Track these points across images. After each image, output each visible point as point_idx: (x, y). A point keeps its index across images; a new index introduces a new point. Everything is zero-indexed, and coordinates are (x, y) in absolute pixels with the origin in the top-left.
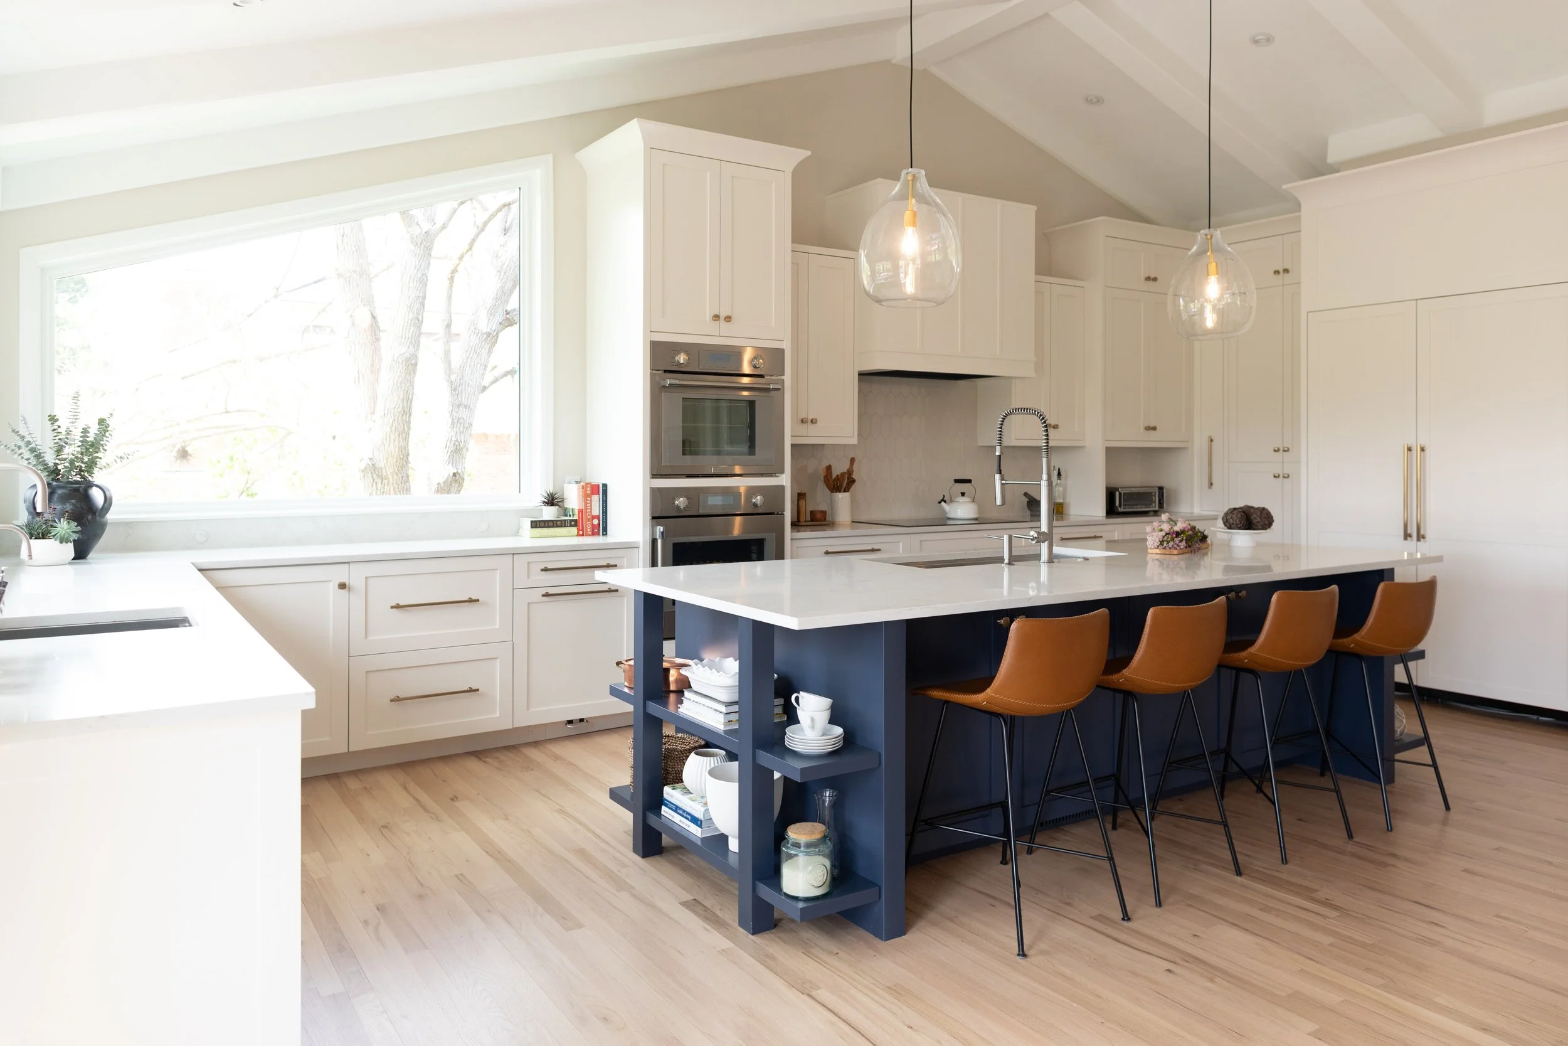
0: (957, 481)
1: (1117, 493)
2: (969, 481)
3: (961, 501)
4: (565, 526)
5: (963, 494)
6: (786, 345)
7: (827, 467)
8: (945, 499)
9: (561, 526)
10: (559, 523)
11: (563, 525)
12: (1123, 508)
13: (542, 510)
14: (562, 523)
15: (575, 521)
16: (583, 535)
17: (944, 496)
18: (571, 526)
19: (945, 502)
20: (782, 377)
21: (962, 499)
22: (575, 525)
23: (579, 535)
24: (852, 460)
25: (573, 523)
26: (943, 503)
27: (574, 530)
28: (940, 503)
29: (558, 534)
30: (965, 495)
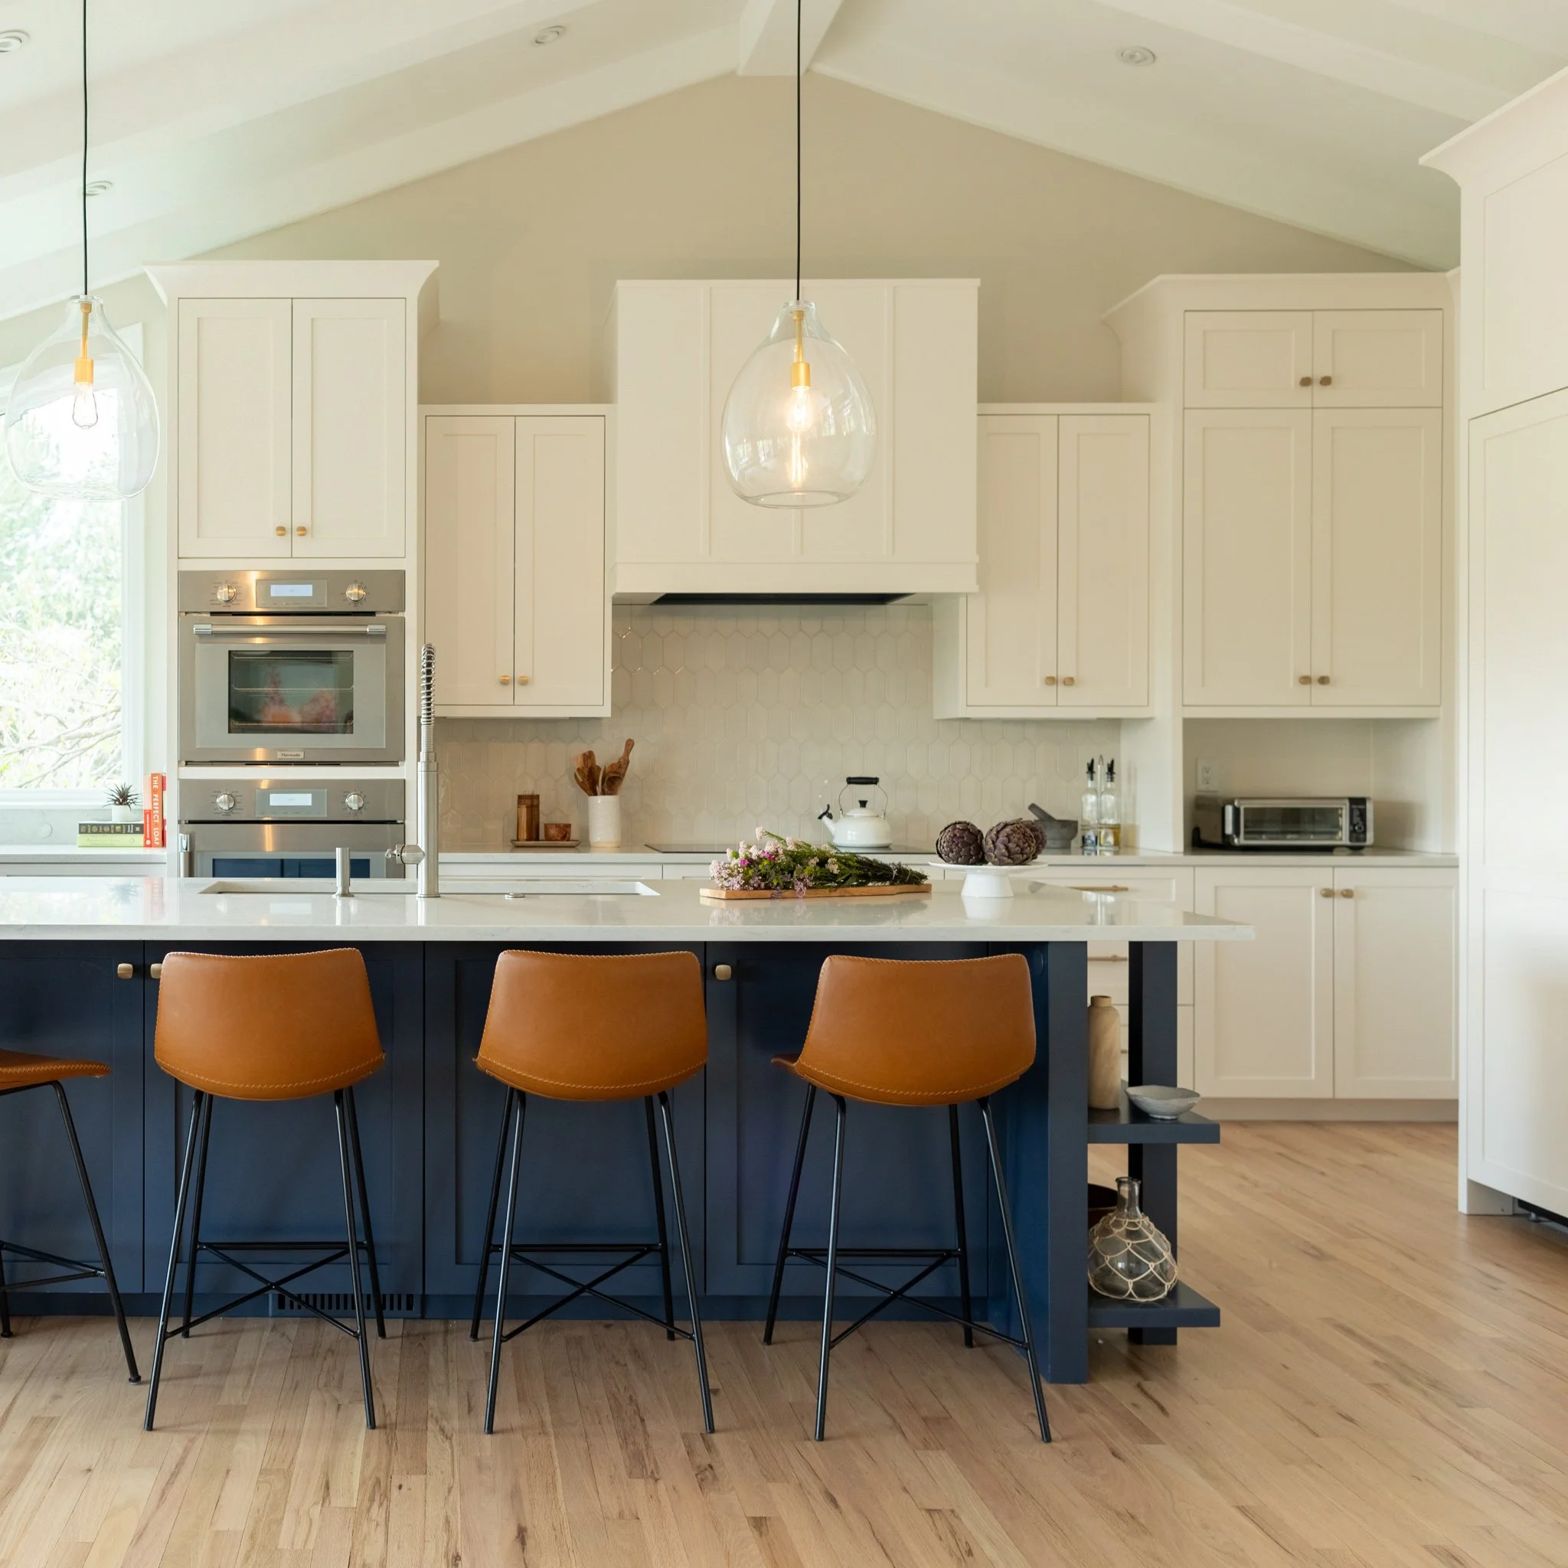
0: (851, 781)
1: (1229, 810)
2: (873, 781)
3: (856, 815)
4: (126, 833)
5: (863, 804)
6: (410, 567)
7: (584, 755)
8: (830, 812)
9: (121, 833)
10: (118, 828)
11: (124, 831)
12: (1245, 839)
13: (110, 810)
14: (122, 829)
15: (141, 826)
16: (150, 846)
17: (828, 806)
18: (135, 832)
19: (830, 817)
20: (400, 614)
21: (859, 812)
22: (142, 832)
23: (146, 846)
24: (630, 744)
25: (138, 829)
26: (825, 818)
27: (139, 839)
28: (820, 818)
29: (116, 844)
30: (867, 805)
